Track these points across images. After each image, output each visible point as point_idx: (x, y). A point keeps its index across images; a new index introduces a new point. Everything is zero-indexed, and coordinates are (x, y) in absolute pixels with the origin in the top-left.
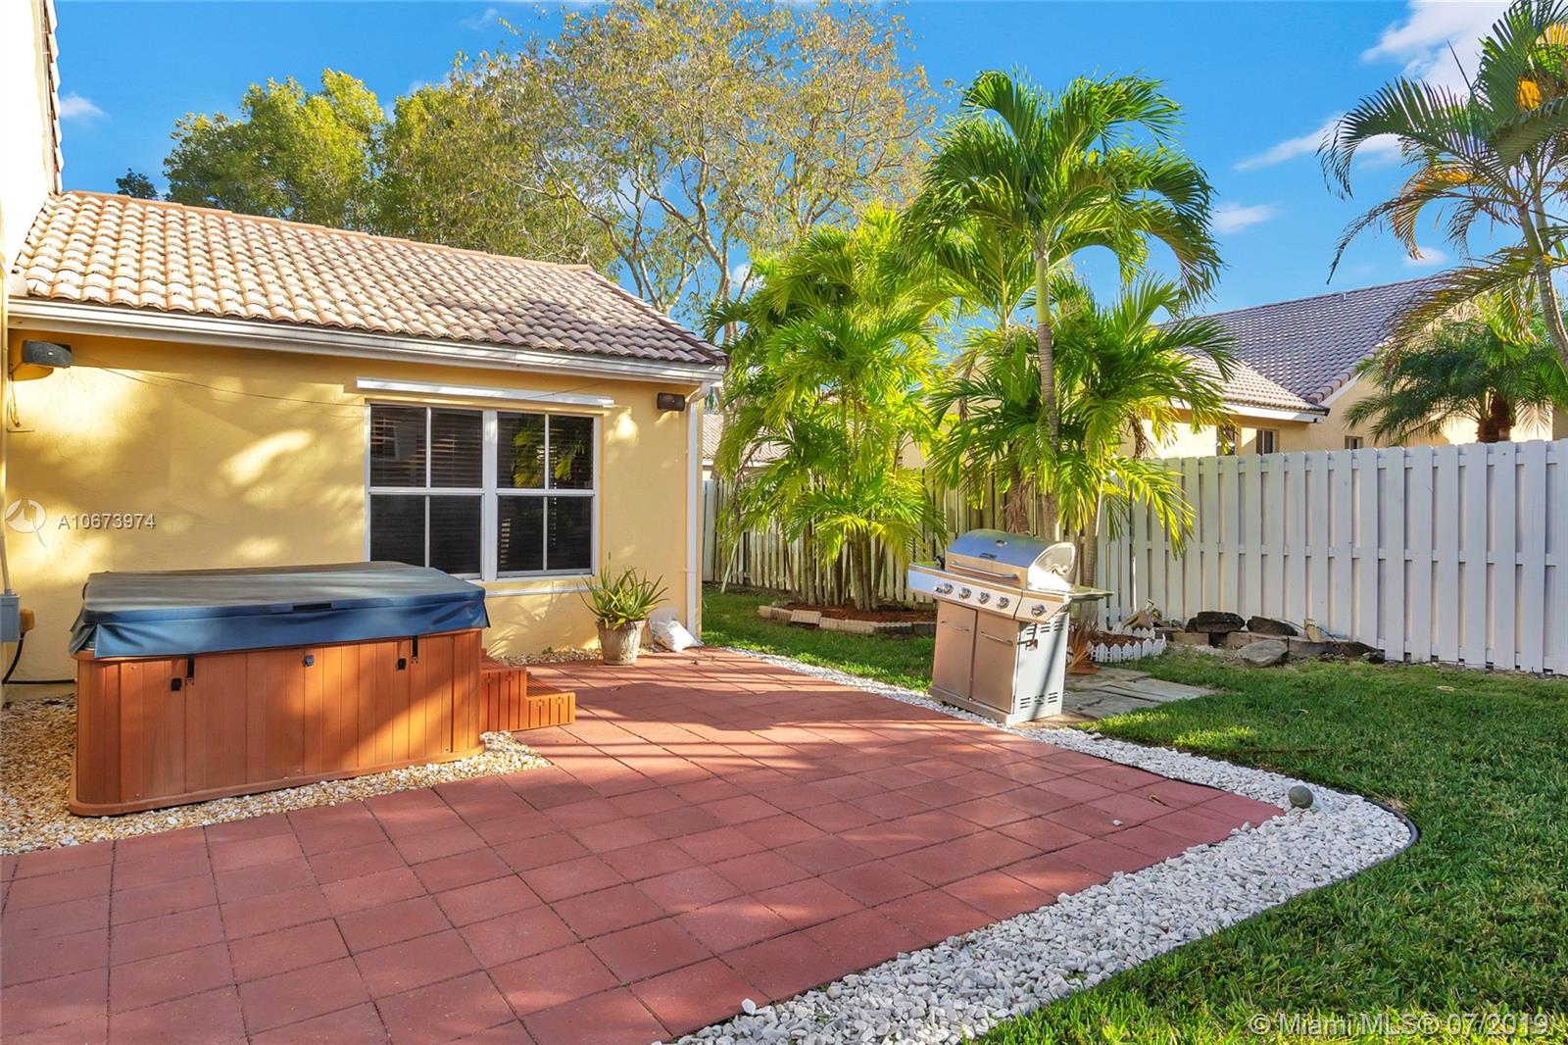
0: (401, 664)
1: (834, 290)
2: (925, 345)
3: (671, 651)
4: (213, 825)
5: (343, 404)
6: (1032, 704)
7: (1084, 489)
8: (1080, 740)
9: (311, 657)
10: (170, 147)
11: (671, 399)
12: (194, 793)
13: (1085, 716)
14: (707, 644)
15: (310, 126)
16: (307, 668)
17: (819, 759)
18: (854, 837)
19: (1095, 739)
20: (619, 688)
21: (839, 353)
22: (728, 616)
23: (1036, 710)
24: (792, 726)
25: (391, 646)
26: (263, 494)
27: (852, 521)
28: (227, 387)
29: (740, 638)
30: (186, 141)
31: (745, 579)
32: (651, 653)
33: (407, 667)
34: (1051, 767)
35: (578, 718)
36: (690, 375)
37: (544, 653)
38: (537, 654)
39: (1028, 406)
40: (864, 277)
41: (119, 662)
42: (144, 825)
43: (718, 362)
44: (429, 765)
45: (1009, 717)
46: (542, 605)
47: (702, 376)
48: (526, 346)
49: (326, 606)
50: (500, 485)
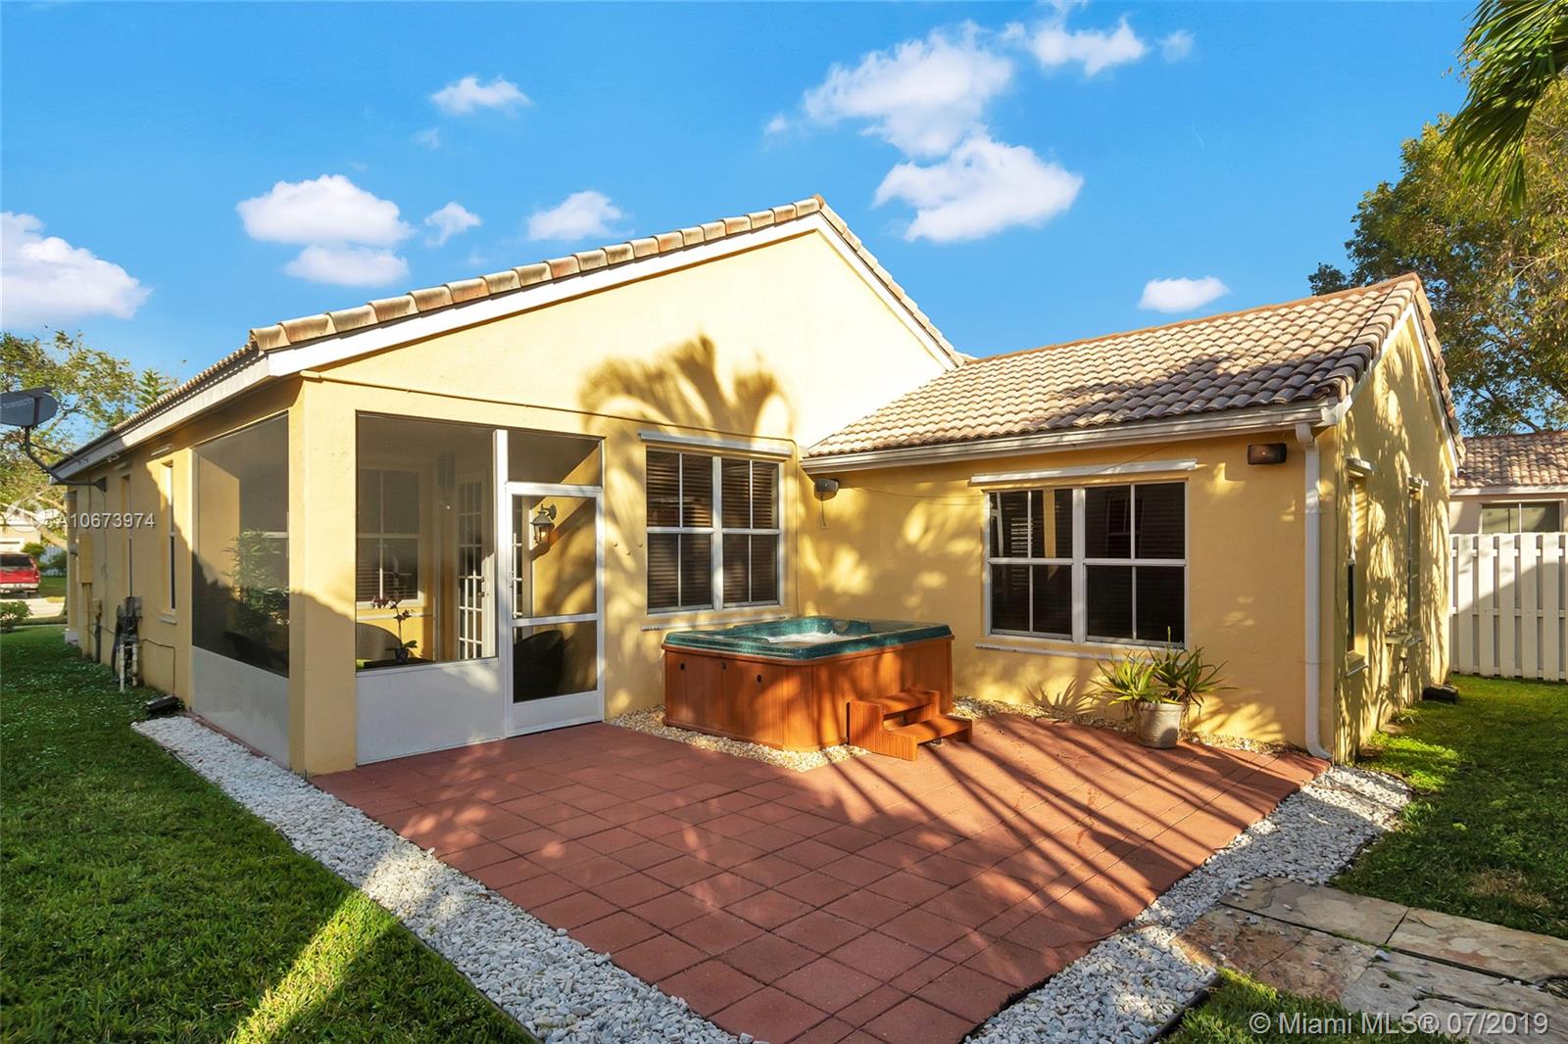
11: (1261, 451)
48: (1074, 427)
50: (1088, 555)
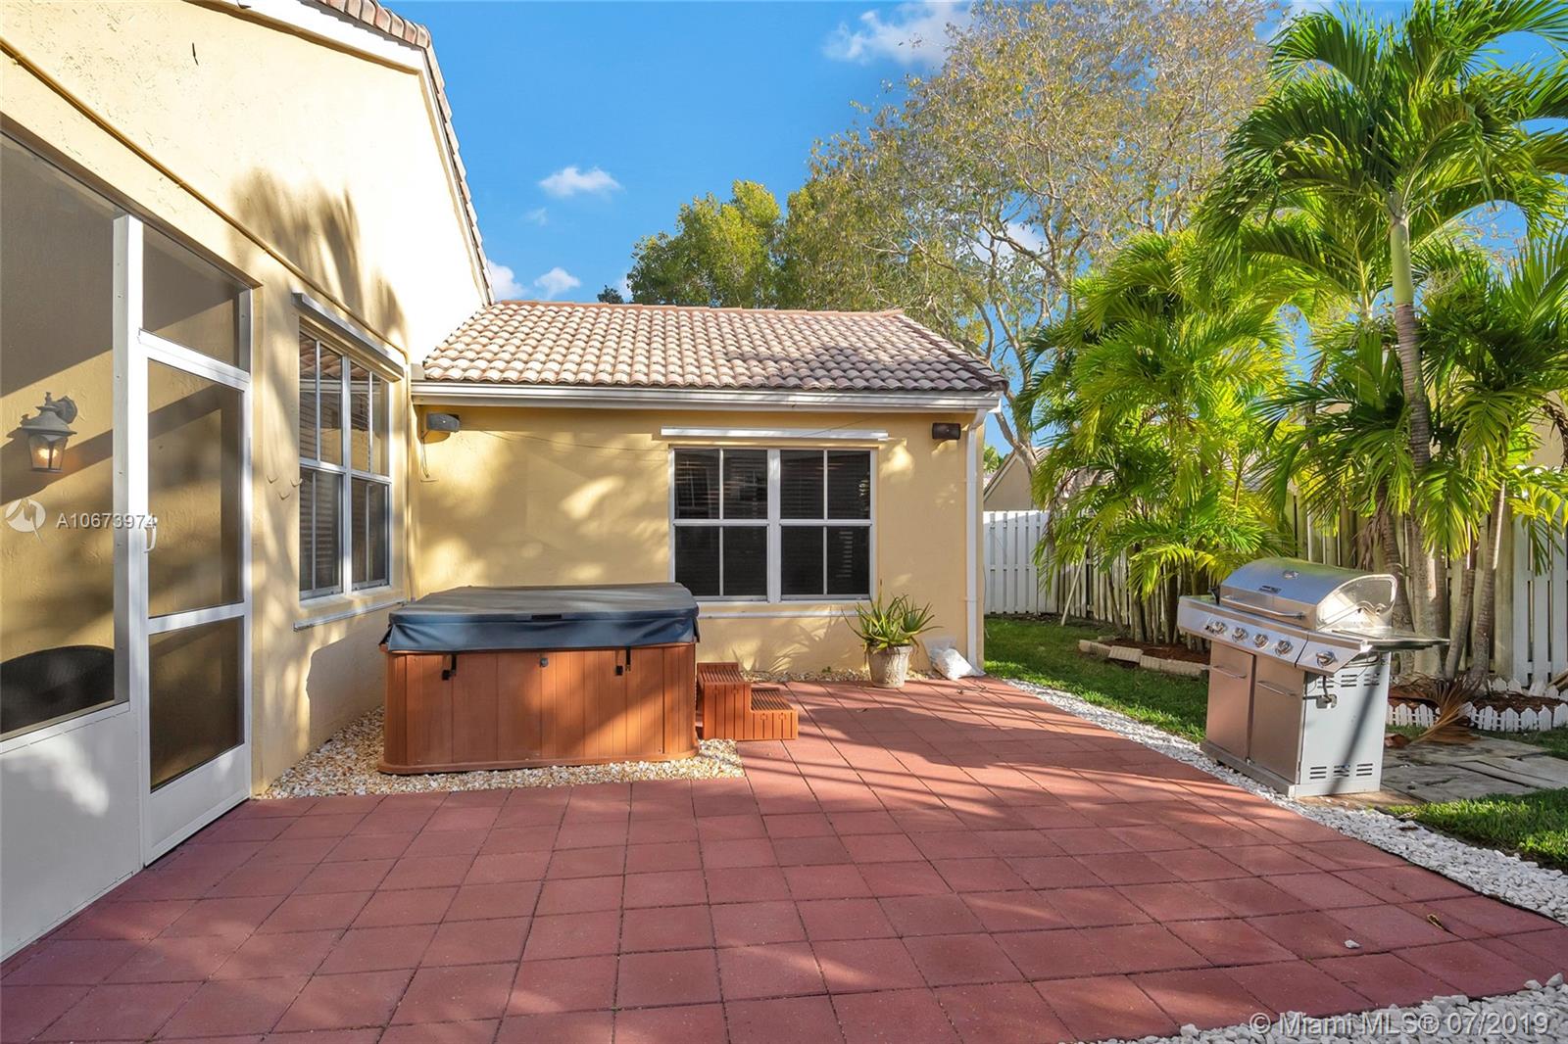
0: (619, 671)
1: (1160, 301)
2: (1264, 347)
3: (947, 679)
4: (461, 791)
5: (650, 450)
6: (1330, 774)
7: (1463, 506)
8: (1380, 829)
9: (545, 659)
10: (631, 264)
11: (947, 428)
12: (459, 764)
13: (1412, 797)
14: (990, 674)
15: (720, 230)
16: (544, 669)
17: (1010, 807)
18: (979, 902)
19: (1403, 829)
20: (866, 710)
21: (1156, 368)
22: (1043, 648)
23: (1337, 783)
24: (1012, 768)
25: (610, 654)
26: (592, 528)
27: (1171, 551)
28: (563, 441)
29: (1036, 670)
30: (642, 258)
31: (1088, 612)
32: (926, 680)
33: (624, 673)
34: (1309, 857)
35: (801, 734)
36: (963, 403)
37: (824, 671)
38: (816, 671)
39: (1387, 409)
40: (1184, 283)
41: (405, 655)
42: (416, 785)
43: (993, 388)
44: (641, 762)
45: (1292, 788)
46: (821, 627)
47: (976, 403)
48: (797, 388)
49: (558, 617)
50: (783, 516)
